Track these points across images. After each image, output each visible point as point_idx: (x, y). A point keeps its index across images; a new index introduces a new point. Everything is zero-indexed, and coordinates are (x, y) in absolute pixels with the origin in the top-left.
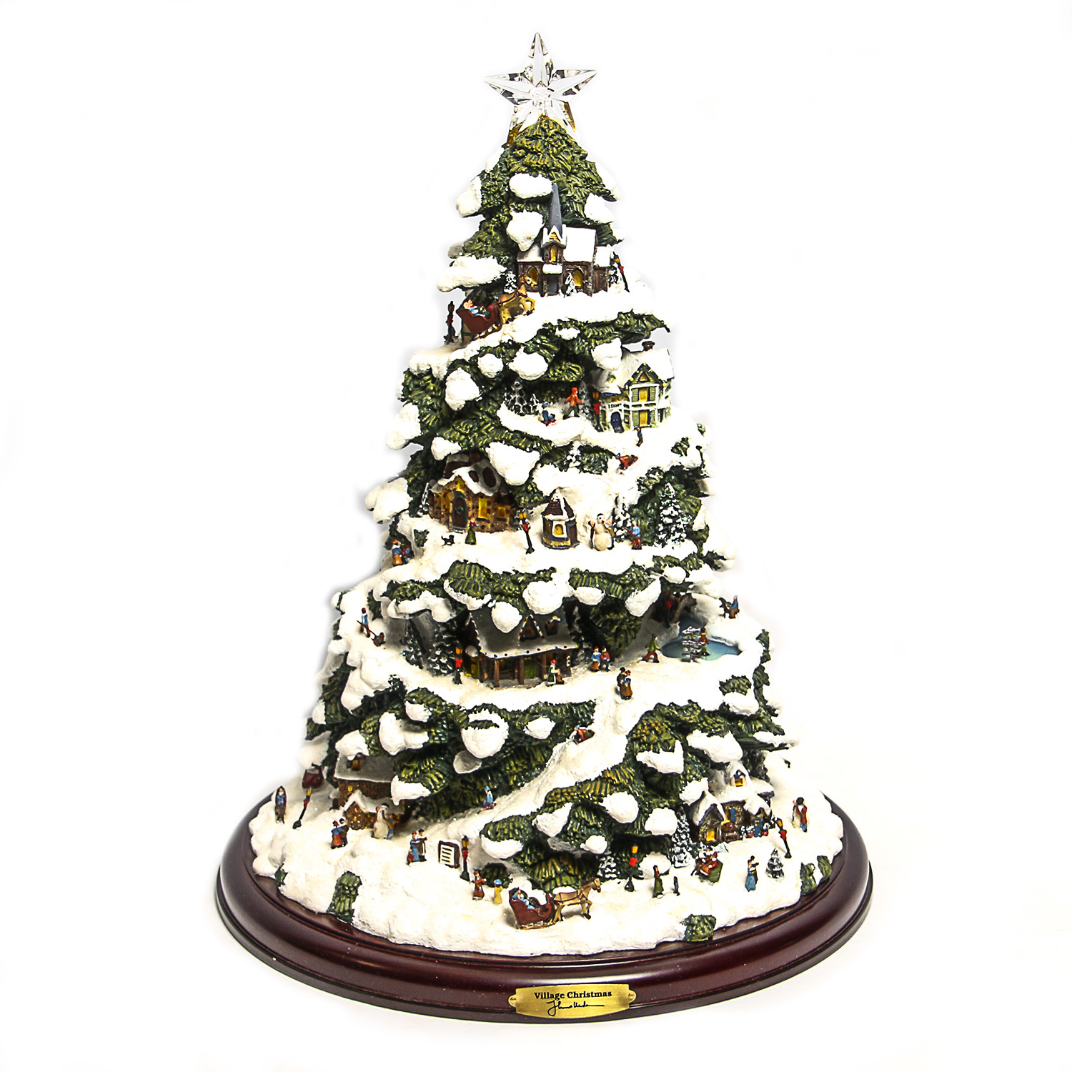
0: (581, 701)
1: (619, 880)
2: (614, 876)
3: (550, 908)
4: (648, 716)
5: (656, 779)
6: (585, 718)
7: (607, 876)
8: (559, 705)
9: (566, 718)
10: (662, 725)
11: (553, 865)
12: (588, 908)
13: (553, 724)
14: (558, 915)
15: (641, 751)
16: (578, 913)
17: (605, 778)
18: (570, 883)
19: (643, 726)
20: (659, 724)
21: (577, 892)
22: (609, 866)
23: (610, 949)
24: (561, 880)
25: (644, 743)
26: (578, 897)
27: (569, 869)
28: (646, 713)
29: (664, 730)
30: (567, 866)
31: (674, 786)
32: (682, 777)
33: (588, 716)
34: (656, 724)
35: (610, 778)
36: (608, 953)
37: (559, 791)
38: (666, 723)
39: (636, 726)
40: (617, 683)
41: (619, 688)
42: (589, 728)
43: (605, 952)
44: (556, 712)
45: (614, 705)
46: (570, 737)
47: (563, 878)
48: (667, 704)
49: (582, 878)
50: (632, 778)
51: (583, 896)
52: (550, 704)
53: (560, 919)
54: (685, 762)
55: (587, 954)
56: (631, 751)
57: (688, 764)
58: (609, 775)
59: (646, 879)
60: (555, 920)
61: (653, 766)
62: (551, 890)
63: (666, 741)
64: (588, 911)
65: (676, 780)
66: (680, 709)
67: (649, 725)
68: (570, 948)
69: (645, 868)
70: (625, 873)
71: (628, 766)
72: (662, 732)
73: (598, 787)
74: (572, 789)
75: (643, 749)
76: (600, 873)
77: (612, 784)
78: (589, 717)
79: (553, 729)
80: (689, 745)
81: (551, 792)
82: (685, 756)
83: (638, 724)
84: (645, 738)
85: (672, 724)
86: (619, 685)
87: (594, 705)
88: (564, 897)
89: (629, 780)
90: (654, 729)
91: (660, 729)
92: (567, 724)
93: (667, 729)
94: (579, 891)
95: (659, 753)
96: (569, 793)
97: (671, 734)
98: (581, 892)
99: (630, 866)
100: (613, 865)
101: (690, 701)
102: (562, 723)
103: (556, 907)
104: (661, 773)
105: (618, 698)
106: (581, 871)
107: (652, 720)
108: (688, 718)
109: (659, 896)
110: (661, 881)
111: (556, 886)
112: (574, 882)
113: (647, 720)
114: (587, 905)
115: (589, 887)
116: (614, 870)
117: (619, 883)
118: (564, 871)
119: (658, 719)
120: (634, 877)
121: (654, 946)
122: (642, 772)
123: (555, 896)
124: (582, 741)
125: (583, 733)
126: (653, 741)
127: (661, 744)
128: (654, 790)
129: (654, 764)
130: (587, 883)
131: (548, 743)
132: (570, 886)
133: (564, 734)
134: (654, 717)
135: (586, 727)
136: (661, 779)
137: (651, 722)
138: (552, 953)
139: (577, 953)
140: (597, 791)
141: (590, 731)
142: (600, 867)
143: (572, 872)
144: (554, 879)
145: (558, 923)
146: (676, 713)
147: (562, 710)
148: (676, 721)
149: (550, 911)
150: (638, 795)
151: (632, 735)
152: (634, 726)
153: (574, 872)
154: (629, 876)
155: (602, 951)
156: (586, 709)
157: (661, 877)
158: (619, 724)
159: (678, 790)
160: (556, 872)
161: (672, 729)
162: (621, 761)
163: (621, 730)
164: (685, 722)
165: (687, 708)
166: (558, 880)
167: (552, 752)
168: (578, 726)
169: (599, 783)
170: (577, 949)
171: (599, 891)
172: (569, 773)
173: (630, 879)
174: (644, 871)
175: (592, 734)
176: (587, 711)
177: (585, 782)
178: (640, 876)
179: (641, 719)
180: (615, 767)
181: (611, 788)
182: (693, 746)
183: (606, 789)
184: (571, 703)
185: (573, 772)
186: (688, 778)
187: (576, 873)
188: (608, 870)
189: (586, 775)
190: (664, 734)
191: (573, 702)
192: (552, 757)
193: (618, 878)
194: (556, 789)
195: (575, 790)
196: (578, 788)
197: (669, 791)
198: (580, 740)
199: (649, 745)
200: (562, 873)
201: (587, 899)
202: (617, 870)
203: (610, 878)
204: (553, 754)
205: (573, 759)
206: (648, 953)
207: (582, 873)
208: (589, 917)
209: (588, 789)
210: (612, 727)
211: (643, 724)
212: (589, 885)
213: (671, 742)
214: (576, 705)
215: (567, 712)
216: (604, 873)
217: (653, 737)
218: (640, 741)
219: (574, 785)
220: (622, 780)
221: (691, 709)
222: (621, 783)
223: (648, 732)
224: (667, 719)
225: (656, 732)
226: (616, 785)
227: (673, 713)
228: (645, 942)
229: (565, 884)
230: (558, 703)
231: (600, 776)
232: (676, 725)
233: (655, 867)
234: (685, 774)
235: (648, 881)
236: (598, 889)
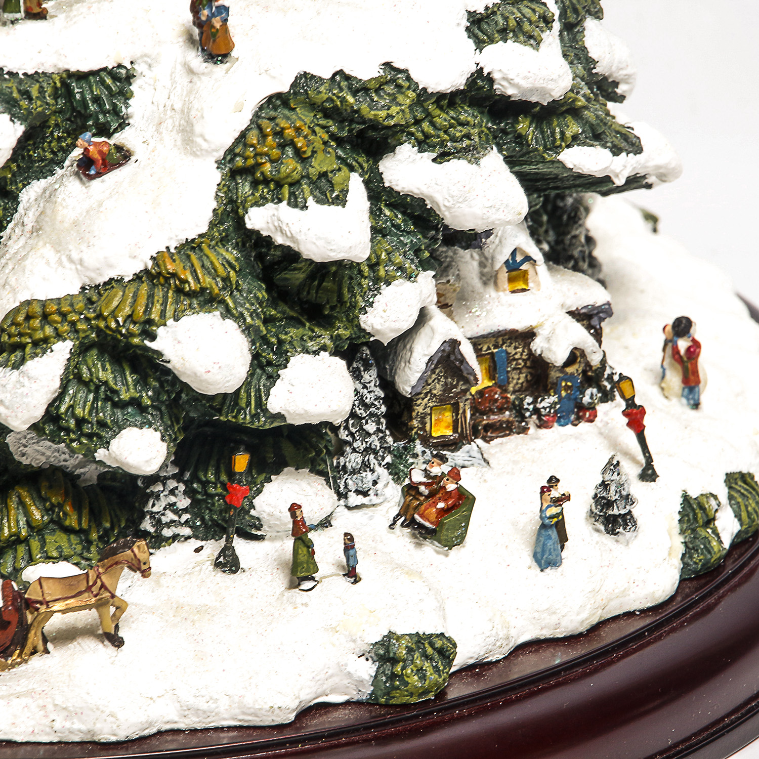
0: (96, 67)
1: (199, 543)
2: (187, 531)
3: (14, 620)
4: (275, 108)
5: (298, 276)
6: (105, 113)
7: (167, 532)
8: (34, 77)
9: (55, 112)
10: (314, 132)
11: (21, 503)
12: (116, 618)
13: (19, 129)
14: (34, 638)
15: (256, 204)
16: (88, 632)
17: (159, 274)
18: (66, 551)
19: (263, 136)
20: (306, 131)
21: (87, 574)
22: (171, 506)
23: (175, 726)
24: (43, 543)
25: (266, 181)
26: (89, 589)
27: (65, 514)
28: (270, 99)
29: (319, 145)
30: (61, 506)
31: (347, 295)
32: (366, 269)
33: (114, 106)
34: (298, 130)
35: (174, 275)
36: (169, 738)
37: (38, 309)
38: (323, 127)
39: (243, 135)
40: (190, 17)
41: (196, 31)
42: (117, 138)
43: (160, 733)
44: (27, 95)
45: (183, 79)
46: (67, 163)
47: (49, 538)
48: (327, 75)
49: (100, 538)
50: (232, 273)
51: (103, 586)
52: (9, 73)
53: (40, 647)
54: (375, 230)
55: (113, 739)
56: (231, 201)
57: (384, 236)
58: (171, 267)
59: (273, 539)
60: (28, 650)
61: (288, 243)
62: (17, 571)
63: (324, 175)
64: (117, 627)
65: (351, 278)
66: (361, 89)
67: (279, 133)
68: (68, 725)
69: (268, 509)
70: (215, 523)
71: (224, 241)
72: (314, 152)
73: (142, 301)
74: (72, 305)
75: (262, 197)
76: (147, 525)
77: (179, 291)
78: (116, 112)
79: (20, 141)
80: (386, 185)
81: (16, 311)
82: (375, 213)
83: (247, 129)
84: (268, 167)
85: (341, 129)
86: (198, 23)
87: (129, 78)
88: (51, 592)
89: (226, 279)
90: (292, 143)
91: (309, 143)
92: (57, 125)
93: (325, 143)
94: (92, 575)
95: (305, 207)
96: (64, 315)
97: (339, 158)
98: (98, 576)
99: (228, 507)
100: (184, 502)
101: (388, 65)
102: (44, 125)
103: (30, 618)
104: (311, 262)
105: (195, 59)
106: (96, 517)
107: (288, 118)
108: (383, 114)
109: (307, 585)
110: (309, 545)
111: (31, 561)
112: (79, 548)
113: (272, 119)
114: (112, 610)
115: (117, 563)
116: (186, 517)
117: (197, 550)
118: (52, 521)
119: (304, 117)
120: (239, 536)
121: (292, 717)
122: (260, 257)
123: (26, 585)
124: (99, 175)
125: (101, 152)
126: (288, 176)
127: (312, 183)
128: (292, 308)
129: (293, 238)
130: (114, 552)
131: (5, 178)
132: (66, 559)
133: (49, 156)
134: (294, 109)
135: (109, 136)
136: (312, 277)
137: (283, 123)
138: (19, 739)
139: (87, 738)
140: (141, 310)
141: (119, 148)
142: (149, 508)
143: (72, 521)
144: (26, 541)
145: (35, 658)
146: (351, 99)
147: (41, 91)
148: (352, 121)
149: (13, 629)
150: (249, 320)
151: (232, 160)
152: (237, 135)
153: (80, 523)
154: (224, 530)
155: (154, 730)
156: (108, 88)
157: (311, 535)
158: (198, 129)
159: (354, 306)
160: (28, 523)
161: (340, 142)
162: (204, 229)
163: (205, 145)
164: (374, 125)
165: (379, 85)
166: (35, 544)
167: (15, 199)
168: (89, 134)
169: (144, 288)
170: (84, 728)
171: (146, 573)
172: (64, 259)
173: (229, 540)
174: (264, 517)
175: (123, 155)
176: (111, 94)
177: (105, 284)
178: (254, 532)
179: (257, 115)
180: (190, 247)
181: (177, 302)
182: (397, 188)
183: (164, 303)
184: (67, 71)
185: (75, 256)
186: (382, 273)
187: (85, 525)
188: (170, 516)
189: (111, 266)
190: (320, 156)
191: (73, 69)
192: (16, 216)
193: (197, 537)
194: (28, 303)
195: (80, 305)
196: (90, 301)
197: (333, 308)
198: (92, 172)
199: (279, 185)
200: (46, 526)
201: (113, 596)
202: (195, 516)
203: (175, 537)
204: (21, 208)
205: (75, 224)
206: (276, 737)
207: (99, 525)
208: (117, 642)
209: (115, 303)
210: (179, 137)
211: (260, 128)
212: (120, 557)
213: (337, 178)
214: (82, 77)
215: (56, 96)
216: (158, 524)
217: (290, 166)
218: (253, 174)
219: (76, 290)
220: (207, 281)
221: (390, 89)
222: (203, 290)
223: (275, 152)
224: (326, 116)
225: (298, 153)
226: (191, 295)
227: (343, 100)
228: (267, 707)
229: (55, 554)
230: (30, 72)
231: (146, 271)
232: (350, 131)
233: (294, 509)
234: (373, 265)
235: (278, 544)
236: (144, 567)
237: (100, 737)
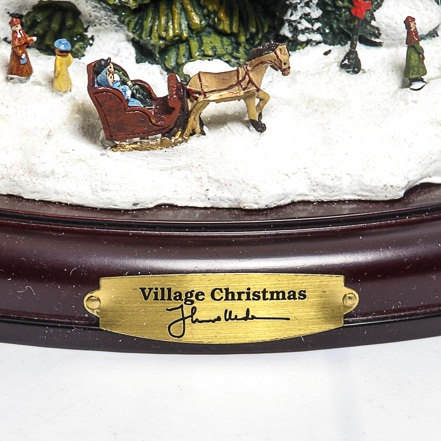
1: (327, 48)
2: (318, 37)
7: (302, 38)
11: (184, 9)
12: (259, 107)
14: (193, 122)
16: (237, 118)
18: (220, 51)
21: (238, 71)
22: (306, 16)
23: (306, 198)
24: (201, 43)
26: (239, 83)
27: (220, 20)
30: (216, 13)
36: (301, 208)
43: (293, 203)
47: (206, 40)
49: (247, 41)
51: (250, 81)
53: (198, 129)
55: (256, 207)
59: (389, 46)
60: (188, 131)
62: (179, 66)
64: (260, 115)
68: (219, 194)
69: (386, 21)
70: (342, 31)
76: (286, 31)
88: (208, 84)
94: (241, 70)
98: (247, 73)
99: (353, 18)
100: (316, 13)
103: (190, 105)
106: (244, 23)
109: (417, 85)
110: (420, 52)
111: (190, 57)
112: (230, 49)
114: (257, 101)
115: (262, 63)
116: (317, 25)
117: (326, 54)
118: (208, 25)
120: (361, 42)
121: (401, 194)
123: (187, 78)
130: (260, 53)
132: (219, 57)
138: (180, 204)
139: (234, 205)
142: (287, 17)
143: (225, 26)
144: (187, 41)
145: (194, 138)
149: (177, 114)
153: (231, 28)
154: (349, 38)
155: (289, 201)
157: (422, 43)
160: (189, 26)
166: (194, 44)
170: (232, 197)
171: (285, 72)
173: (353, 46)
174: (382, 27)
178: (373, 39)
187: (235, 30)
188: (305, 24)
193: (325, 42)
200: (203, 29)
201: (258, 90)
202: (325, 24)
203: (308, 42)
206: (388, 210)
207: (246, 29)
208: (260, 127)
212: (264, 58)
216: (295, 31)
228: (381, 185)
229: (210, 53)
233: (409, 21)
235: (393, 50)
236: (284, 67)
237: (245, 205)
